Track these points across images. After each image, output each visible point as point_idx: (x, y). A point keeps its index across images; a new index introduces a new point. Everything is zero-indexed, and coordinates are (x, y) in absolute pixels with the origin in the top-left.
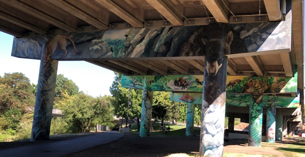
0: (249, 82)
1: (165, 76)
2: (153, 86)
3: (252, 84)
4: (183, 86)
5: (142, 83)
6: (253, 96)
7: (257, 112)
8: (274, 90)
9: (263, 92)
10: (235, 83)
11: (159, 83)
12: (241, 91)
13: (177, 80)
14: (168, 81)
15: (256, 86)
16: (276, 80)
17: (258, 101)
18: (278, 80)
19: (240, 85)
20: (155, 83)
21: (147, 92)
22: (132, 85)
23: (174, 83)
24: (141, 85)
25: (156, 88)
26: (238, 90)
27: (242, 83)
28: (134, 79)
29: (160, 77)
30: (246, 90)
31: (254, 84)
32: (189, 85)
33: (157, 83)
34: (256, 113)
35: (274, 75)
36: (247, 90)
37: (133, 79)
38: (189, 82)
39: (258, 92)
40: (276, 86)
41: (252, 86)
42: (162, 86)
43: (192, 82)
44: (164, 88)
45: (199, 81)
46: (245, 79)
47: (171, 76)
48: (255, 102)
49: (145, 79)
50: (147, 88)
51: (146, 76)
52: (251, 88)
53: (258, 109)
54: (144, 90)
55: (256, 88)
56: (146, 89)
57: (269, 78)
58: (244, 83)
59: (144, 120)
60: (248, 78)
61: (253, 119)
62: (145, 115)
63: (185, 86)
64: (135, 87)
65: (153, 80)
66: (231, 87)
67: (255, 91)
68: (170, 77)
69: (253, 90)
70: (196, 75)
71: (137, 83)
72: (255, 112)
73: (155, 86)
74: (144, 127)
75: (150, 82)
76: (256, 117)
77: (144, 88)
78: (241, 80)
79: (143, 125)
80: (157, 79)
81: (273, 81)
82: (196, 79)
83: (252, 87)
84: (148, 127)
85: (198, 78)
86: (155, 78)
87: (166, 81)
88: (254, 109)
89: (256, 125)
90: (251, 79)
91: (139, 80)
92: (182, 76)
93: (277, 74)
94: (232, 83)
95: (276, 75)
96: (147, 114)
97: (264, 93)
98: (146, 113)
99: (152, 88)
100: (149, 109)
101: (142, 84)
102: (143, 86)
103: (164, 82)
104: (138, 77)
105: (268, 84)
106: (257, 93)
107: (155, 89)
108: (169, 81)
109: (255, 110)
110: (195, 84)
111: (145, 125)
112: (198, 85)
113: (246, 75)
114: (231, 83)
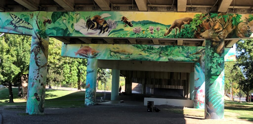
0: (205, 22)
1: (71, 13)
2: (49, 29)
3: (210, 24)
4: (102, 29)
5: (29, 24)
6: (212, 43)
7: (219, 67)
8: (241, 33)
9: (226, 36)
10: (183, 24)
11: (60, 24)
12: (193, 36)
13: (92, 20)
14: (75, 20)
15: (216, 27)
16: (245, 19)
17: (219, 50)
18: (248, 18)
19: (190, 26)
20: (52, 24)
21: (40, 39)
22: (12, 27)
23: (87, 24)
24: (27, 28)
25: (55, 32)
26: (188, 35)
27: (194, 24)
28: (16, 17)
29: (61, 13)
30: (199, 34)
31: (212, 24)
32: (111, 28)
33: (56, 25)
34: (217, 68)
35: (242, 11)
36: (202, 34)
37: (13, 17)
38: (110, 23)
39: (218, 36)
40: (244, 27)
41: (210, 27)
42: (65, 28)
43: (116, 22)
44: (68, 33)
45: (128, 21)
46: (199, 17)
47: (81, 13)
48: (215, 51)
49: (35, 17)
50: (39, 32)
51: (37, 12)
52: (207, 31)
53: (219, 63)
54: (34, 35)
55: (216, 31)
56: (38, 35)
57: (235, 15)
58: (197, 24)
59: (34, 85)
60: (203, 15)
61: (213, 77)
62: (36, 78)
63: (105, 28)
64: (17, 31)
65: (50, 18)
66: (177, 29)
67: (215, 34)
68: (78, 15)
69: (211, 34)
70: (123, 12)
71: (21, 25)
72: (215, 67)
73: (54, 28)
74: (35, 97)
75: (45, 23)
76: (218, 74)
77: (33, 33)
78: (192, 20)
79: (33, 94)
80: (56, 18)
81: (241, 20)
82: (122, 17)
83: (209, 29)
84: (41, 97)
85: (125, 17)
86: (53, 16)
87: (72, 20)
88: (214, 63)
89: (217, 86)
90: (207, 18)
91: (23, 19)
92: (99, 12)
93: (246, 9)
94: (179, 24)
95: (244, 11)
96: (40, 76)
97: (226, 38)
98: (38, 74)
99: (48, 32)
100: (43, 67)
101: (29, 26)
102: (32, 29)
103: (69, 22)
104: (23, 15)
105: (232, 25)
106: (217, 38)
107: (52, 33)
108: (77, 21)
109: (216, 64)
110: (121, 26)
111: (36, 94)
112: (126, 28)
113: (200, 12)
114: (177, 23)
